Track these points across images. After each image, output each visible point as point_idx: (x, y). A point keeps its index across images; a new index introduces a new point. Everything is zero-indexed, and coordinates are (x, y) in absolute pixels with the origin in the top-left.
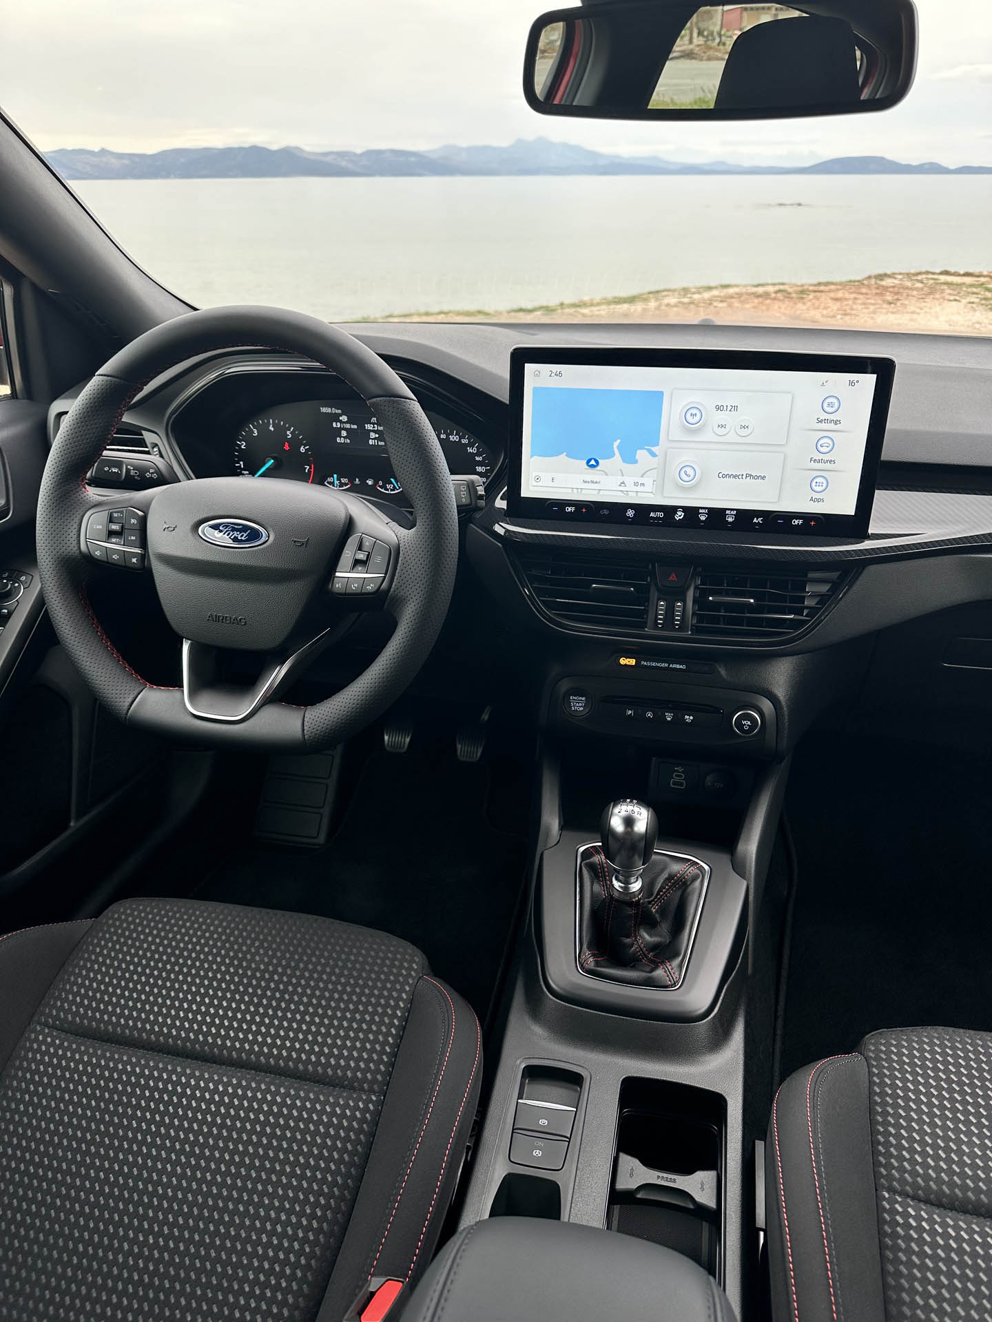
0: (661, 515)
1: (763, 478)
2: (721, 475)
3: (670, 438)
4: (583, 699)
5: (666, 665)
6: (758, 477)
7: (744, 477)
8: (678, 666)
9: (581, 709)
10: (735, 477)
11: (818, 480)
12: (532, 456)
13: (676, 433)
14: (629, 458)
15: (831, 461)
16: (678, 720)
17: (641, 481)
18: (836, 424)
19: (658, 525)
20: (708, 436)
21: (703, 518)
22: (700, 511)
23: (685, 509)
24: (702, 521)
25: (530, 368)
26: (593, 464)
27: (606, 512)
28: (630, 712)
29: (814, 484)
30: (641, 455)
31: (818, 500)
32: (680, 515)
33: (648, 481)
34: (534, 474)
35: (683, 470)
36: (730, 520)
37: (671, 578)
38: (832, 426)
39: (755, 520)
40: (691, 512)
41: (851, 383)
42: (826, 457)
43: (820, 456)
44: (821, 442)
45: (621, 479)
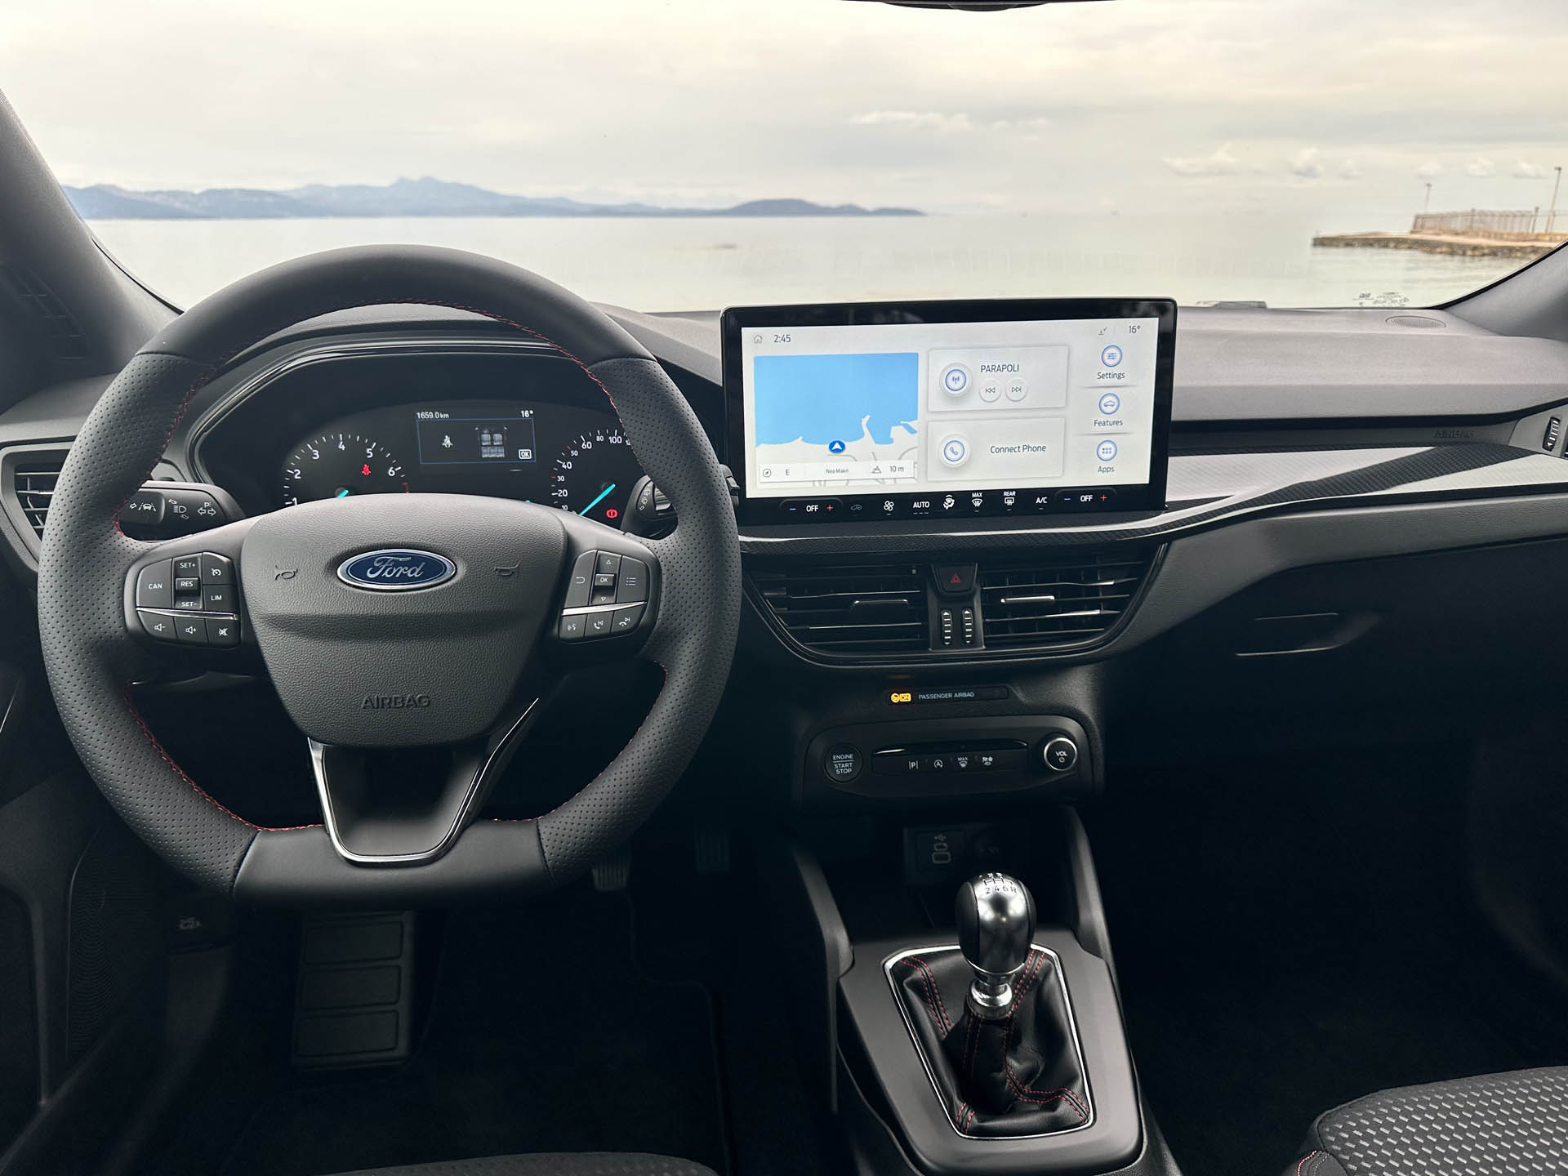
0: (926, 504)
1: (1043, 448)
2: (994, 450)
3: (930, 410)
4: (850, 756)
5: (950, 695)
6: (1037, 449)
7: (1021, 449)
8: (964, 695)
9: (848, 771)
10: (1011, 450)
11: (1104, 446)
12: (758, 444)
13: (937, 404)
14: (883, 438)
15: (1117, 423)
16: (976, 765)
17: (898, 464)
18: (1119, 378)
19: (923, 517)
20: (975, 403)
21: (977, 504)
22: (974, 495)
23: (954, 494)
24: (977, 508)
25: (747, 333)
26: (837, 448)
27: (858, 507)
28: (913, 764)
29: (1101, 451)
30: (897, 432)
31: (1108, 470)
32: (949, 503)
33: (907, 464)
34: (763, 467)
35: (949, 447)
36: (1010, 503)
37: (953, 581)
38: (1115, 381)
39: (1038, 501)
40: (963, 497)
41: (1133, 330)
42: (1111, 418)
43: (1102, 418)
44: (1104, 402)
45: (874, 465)
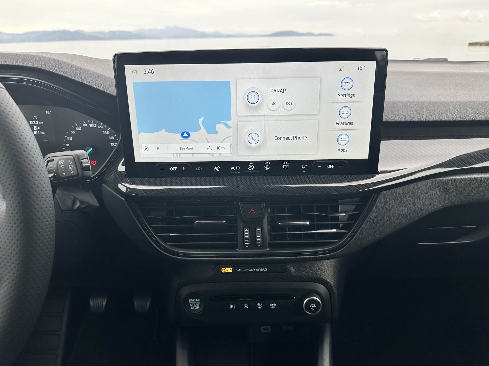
0: (238, 168)
1: (305, 138)
2: (276, 138)
3: (239, 114)
4: (199, 300)
5: (254, 270)
6: (302, 138)
7: (292, 138)
8: (261, 270)
9: (198, 308)
10: (286, 138)
11: (342, 137)
12: (139, 133)
13: (243, 111)
14: (212, 130)
15: (350, 123)
16: (266, 307)
17: (221, 145)
18: (351, 97)
19: (237, 175)
20: (264, 111)
22: (265, 163)
23: (255, 163)
25: (129, 69)
27: (200, 169)
28: (232, 306)
29: (340, 140)
30: (220, 127)
31: (344, 151)
33: (227, 145)
34: (143, 145)
35: (250, 136)
36: (286, 168)
37: (250, 212)
38: (349, 99)
39: (303, 167)
40: (259, 164)
41: (360, 68)
42: (346, 121)
43: (342, 121)
44: (342, 111)
45: (208, 145)
